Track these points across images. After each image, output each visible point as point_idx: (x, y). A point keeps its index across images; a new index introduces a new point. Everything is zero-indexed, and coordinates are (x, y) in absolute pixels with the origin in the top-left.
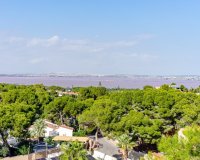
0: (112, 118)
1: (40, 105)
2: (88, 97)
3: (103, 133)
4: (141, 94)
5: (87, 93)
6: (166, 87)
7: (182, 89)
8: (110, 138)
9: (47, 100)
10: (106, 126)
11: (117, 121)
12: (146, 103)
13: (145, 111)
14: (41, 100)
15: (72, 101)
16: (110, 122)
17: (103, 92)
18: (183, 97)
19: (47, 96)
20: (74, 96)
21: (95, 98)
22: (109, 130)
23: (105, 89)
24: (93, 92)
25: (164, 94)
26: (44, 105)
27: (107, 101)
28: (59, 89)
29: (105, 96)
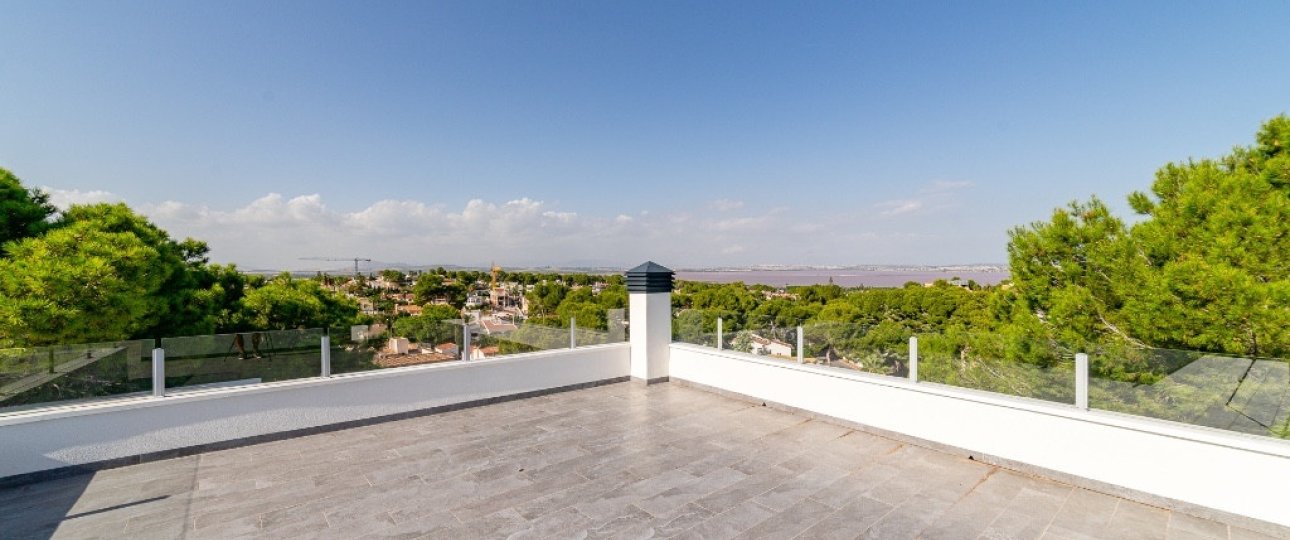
0: (852, 331)
1: (743, 311)
2: (812, 301)
3: (838, 353)
4: (899, 295)
5: (810, 294)
6: (942, 284)
7: (971, 285)
8: (849, 359)
9: (753, 305)
10: (843, 342)
11: (861, 335)
12: (909, 309)
13: (907, 321)
14: (743, 304)
15: (789, 305)
16: (849, 337)
17: (836, 293)
18: (970, 297)
19: (751, 298)
20: (789, 299)
21: (824, 302)
22: (847, 347)
23: (839, 289)
24: (820, 294)
25: (937, 295)
26: (748, 312)
27: (842, 305)
28: (767, 288)
29: (840, 299)
